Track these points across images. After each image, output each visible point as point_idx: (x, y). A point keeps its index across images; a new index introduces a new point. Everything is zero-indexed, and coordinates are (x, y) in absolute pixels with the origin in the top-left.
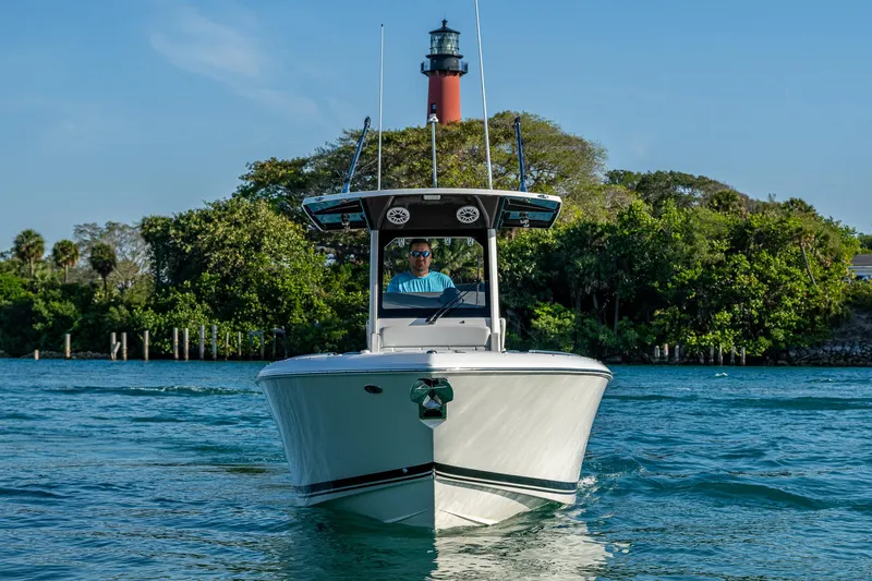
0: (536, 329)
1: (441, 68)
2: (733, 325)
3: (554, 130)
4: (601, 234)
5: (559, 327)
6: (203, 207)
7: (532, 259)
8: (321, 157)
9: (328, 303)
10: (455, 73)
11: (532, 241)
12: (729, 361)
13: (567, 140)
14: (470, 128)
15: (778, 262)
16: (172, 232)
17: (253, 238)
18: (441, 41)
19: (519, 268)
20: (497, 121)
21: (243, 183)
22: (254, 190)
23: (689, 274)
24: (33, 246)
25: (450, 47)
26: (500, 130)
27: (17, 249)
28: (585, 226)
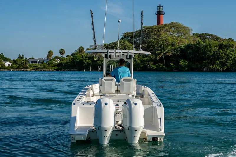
0: (180, 65)
1: (159, 14)
2: (219, 64)
3: (182, 25)
4: (193, 46)
5: (185, 64)
6: (115, 42)
7: (179, 51)
8: (137, 32)
9: (139, 60)
10: (162, 14)
11: (179, 47)
12: (219, 71)
13: (185, 27)
14: (166, 25)
15: (228, 51)
16: (109, 46)
17: (124, 47)
18: (159, 8)
19: (177, 53)
20: (171, 24)
21: (122, 37)
22: (124, 38)
23: (210, 54)
24: (82, 49)
25: (161, 9)
26: (172, 26)
27: (79, 50)
28: (190, 44)
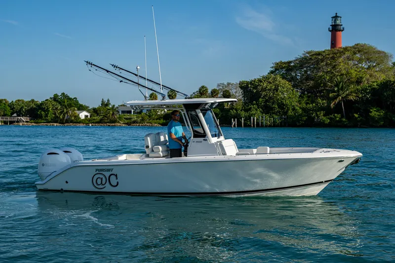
0: (371, 116)
1: (335, 29)
3: (375, 49)
4: (393, 84)
5: (379, 115)
6: (259, 77)
7: (369, 93)
8: (296, 60)
9: (300, 108)
10: (340, 31)
11: (369, 87)
13: (379, 52)
14: (346, 49)
16: (250, 85)
17: (275, 87)
18: (335, 20)
19: (365, 96)
20: (356, 47)
21: (272, 69)
22: (275, 71)
24: (204, 91)
25: (338, 22)
26: (357, 50)
27: (200, 92)
28: (387, 81)
